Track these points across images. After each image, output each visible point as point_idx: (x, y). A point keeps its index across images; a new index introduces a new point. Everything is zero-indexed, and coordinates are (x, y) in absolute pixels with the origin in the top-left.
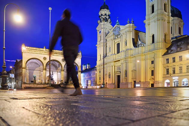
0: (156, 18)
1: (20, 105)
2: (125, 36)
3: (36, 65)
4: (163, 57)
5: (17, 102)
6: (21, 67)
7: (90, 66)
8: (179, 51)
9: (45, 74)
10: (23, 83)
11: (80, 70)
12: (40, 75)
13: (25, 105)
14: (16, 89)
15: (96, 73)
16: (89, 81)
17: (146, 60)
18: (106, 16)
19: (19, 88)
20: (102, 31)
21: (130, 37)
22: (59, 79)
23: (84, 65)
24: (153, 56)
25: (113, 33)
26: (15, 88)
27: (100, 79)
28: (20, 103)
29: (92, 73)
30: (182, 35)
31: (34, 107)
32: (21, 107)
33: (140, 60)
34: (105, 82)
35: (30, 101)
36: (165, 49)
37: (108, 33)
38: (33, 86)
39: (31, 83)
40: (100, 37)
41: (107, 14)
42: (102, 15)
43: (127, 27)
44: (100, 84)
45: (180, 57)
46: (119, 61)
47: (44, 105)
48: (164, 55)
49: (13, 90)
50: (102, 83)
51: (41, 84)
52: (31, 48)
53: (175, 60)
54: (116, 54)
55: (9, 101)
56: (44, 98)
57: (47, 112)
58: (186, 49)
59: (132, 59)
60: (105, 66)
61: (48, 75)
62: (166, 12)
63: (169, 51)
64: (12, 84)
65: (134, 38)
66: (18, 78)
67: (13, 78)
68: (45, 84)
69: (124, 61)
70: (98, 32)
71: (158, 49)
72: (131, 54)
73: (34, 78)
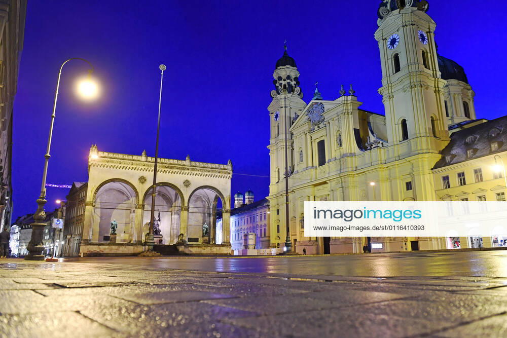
0: (407, 82)
1: (69, 305)
2: (337, 124)
3: (121, 196)
4: (433, 173)
5: (63, 295)
6: (83, 200)
7: (253, 197)
8: (471, 158)
9: (139, 218)
10: (82, 242)
11: (228, 206)
12: (128, 220)
13: (83, 303)
14: (65, 257)
15: (269, 215)
16: (250, 237)
17: (391, 181)
18: (288, 81)
19: (71, 256)
20: (282, 112)
21: (349, 125)
22: (175, 231)
23: (239, 194)
24: (409, 171)
25: (307, 117)
26: (60, 256)
27: (278, 231)
28: (71, 299)
29: (259, 214)
30: (474, 119)
31: (104, 311)
32: (72, 311)
33: (377, 181)
34: (292, 239)
35: (95, 294)
36: (437, 152)
37: (296, 119)
38: (106, 251)
39: (103, 242)
40: (277, 128)
41: (293, 77)
42: (280, 78)
43: (340, 104)
44: (278, 244)
45: (476, 171)
46: (325, 183)
47: (130, 305)
48: (436, 166)
49: (56, 261)
50: (283, 240)
51: (129, 244)
52: (111, 155)
53: (464, 179)
54: (316, 168)
55: (43, 292)
56: (133, 283)
57: (136, 325)
58: (488, 152)
59: (357, 179)
60: (291, 196)
61: (147, 220)
62: (429, 69)
63: (448, 158)
64: (57, 244)
65: (358, 128)
66: (72, 228)
67: (60, 230)
68: (139, 243)
69: (337, 184)
70: (272, 117)
71: (419, 154)
72: (354, 166)
73: (113, 228)
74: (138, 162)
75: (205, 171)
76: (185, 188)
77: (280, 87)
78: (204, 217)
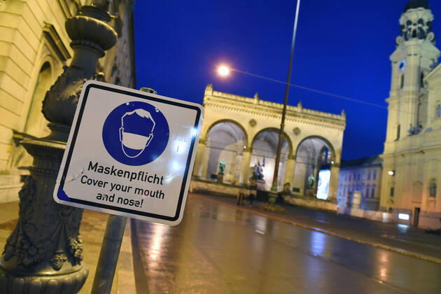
10: (194, 177)
11: (338, 160)
12: (234, 162)
18: (420, 25)
20: (410, 61)
22: (279, 179)
39: (210, 180)
41: (425, 21)
42: (409, 23)
51: (233, 185)
73: (221, 168)
74: (250, 105)
75: (317, 120)
76: (295, 136)
77: (409, 32)
78: (307, 168)
